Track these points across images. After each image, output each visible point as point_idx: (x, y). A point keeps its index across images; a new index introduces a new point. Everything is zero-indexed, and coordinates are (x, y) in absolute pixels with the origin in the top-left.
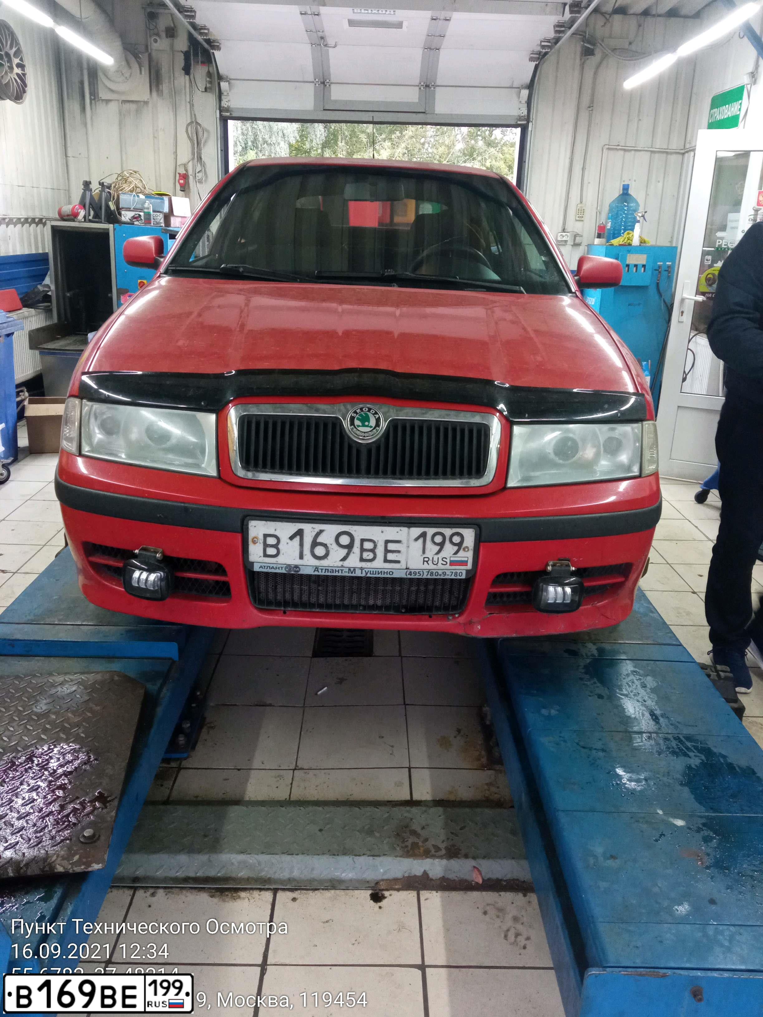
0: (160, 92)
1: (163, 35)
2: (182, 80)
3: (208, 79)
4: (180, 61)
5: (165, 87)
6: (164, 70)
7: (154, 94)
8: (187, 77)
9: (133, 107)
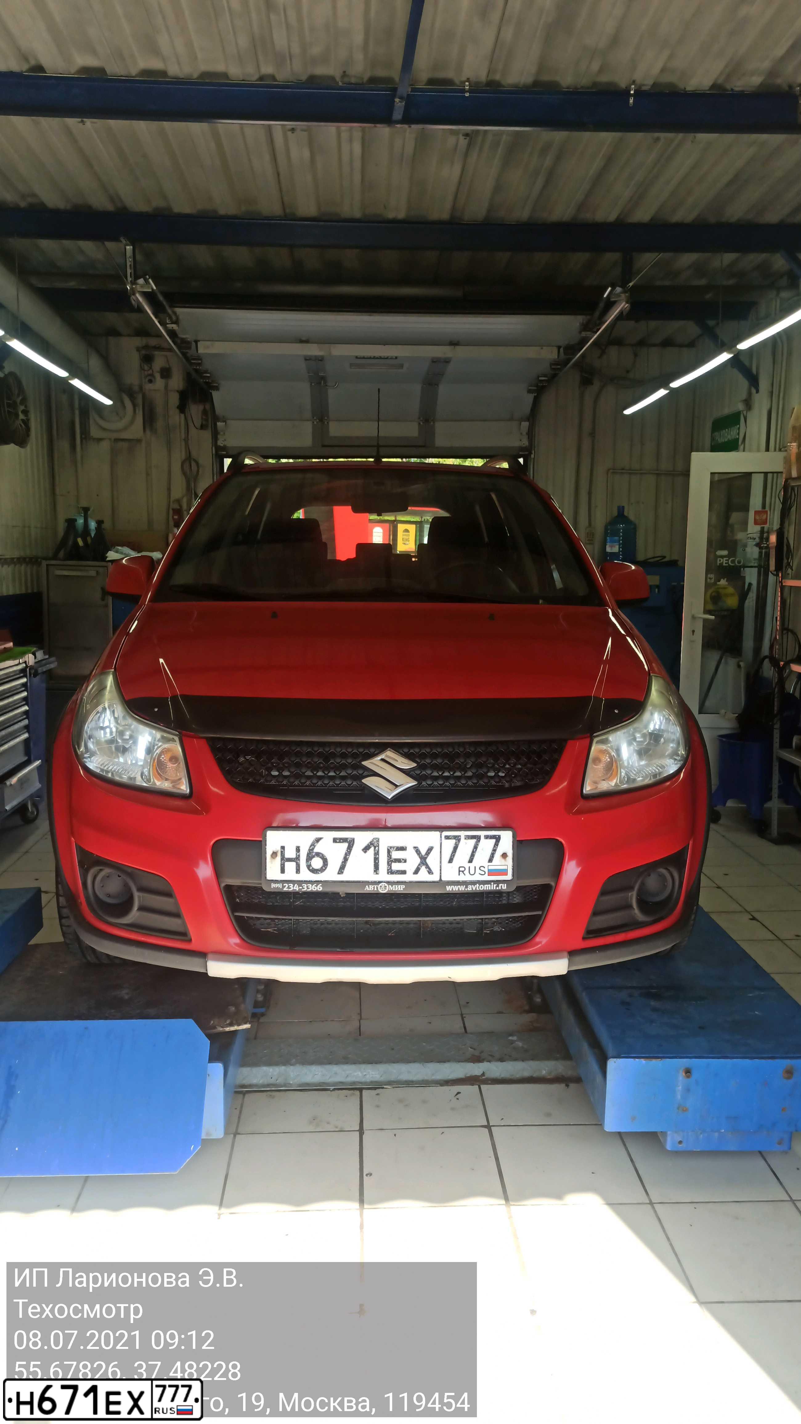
0: (154, 431)
1: (158, 376)
2: (176, 418)
3: (204, 417)
4: (174, 399)
5: (160, 424)
6: (159, 410)
7: (148, 432)
8: (182, 416)
9: (125, 445)
